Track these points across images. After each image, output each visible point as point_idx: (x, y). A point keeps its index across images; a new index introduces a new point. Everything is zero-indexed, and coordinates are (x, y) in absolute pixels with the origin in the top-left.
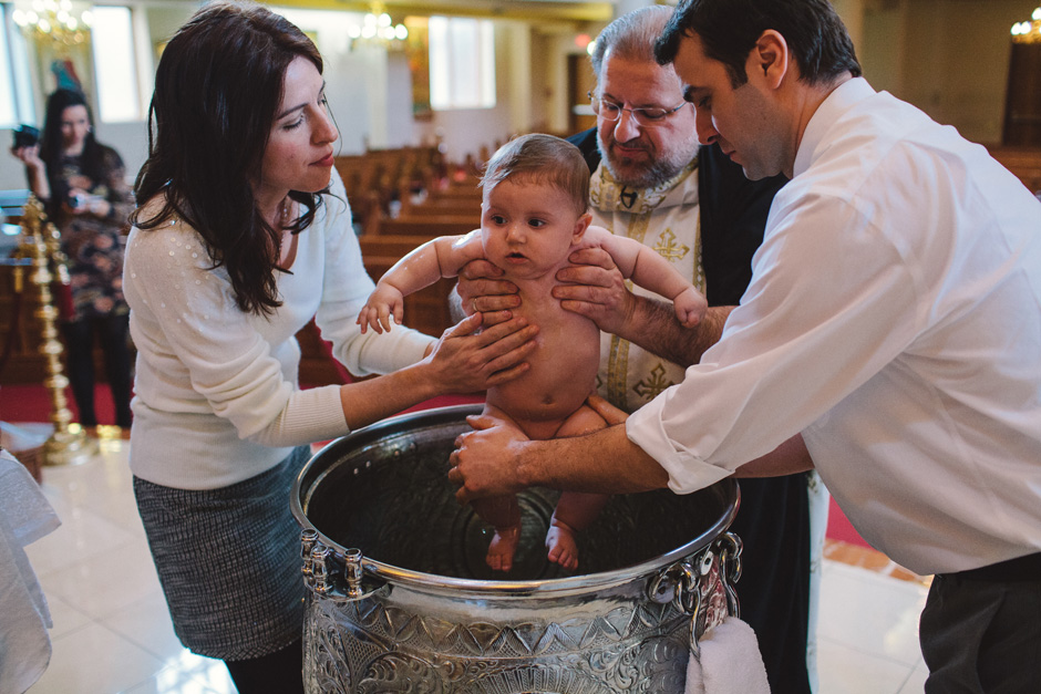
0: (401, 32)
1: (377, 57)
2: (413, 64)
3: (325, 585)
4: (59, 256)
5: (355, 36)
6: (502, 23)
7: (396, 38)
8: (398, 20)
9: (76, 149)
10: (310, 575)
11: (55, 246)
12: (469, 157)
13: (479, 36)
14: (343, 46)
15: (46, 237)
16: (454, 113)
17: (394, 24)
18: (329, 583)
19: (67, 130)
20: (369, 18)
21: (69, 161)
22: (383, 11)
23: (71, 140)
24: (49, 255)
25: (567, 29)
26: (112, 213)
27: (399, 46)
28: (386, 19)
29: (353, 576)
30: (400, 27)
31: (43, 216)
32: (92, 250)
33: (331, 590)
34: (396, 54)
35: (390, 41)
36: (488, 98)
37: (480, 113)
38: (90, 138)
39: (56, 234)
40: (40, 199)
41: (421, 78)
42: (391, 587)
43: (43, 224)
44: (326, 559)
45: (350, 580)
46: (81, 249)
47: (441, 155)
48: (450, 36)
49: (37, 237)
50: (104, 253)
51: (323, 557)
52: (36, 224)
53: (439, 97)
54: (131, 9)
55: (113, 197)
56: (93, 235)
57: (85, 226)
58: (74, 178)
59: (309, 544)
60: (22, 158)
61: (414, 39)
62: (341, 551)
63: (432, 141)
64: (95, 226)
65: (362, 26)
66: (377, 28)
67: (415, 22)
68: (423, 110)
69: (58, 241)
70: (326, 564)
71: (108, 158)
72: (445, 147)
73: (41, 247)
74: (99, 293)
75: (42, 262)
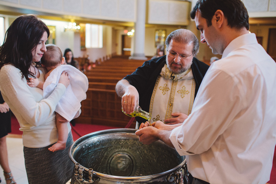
0: (79, 27)
1: (72, 34)
2: (81, 36)
3: (82, 179)
5: (66, 28)
6: (105, 26)
7: (77, 29)
8: (78, 24)
10: (77, 176)
12: (97, 61)
13: (99, 29)
14: (62, 30)
16: (92, 49)
17: (77, 25)
18: (83, 178)
20: (70, 23)
22: (74, 22)
25: (122, 28)
27: (78, 31)
28: (75, 24)
29: (91, 176)
30: (78, 26)
33: (83, 180)
34: (77, 33)
35: (76, 30)
36: (101, 46)
37: (98, 49)
41: (83, 40)
42: (100, 179)
44: (83, 172)
45: (90, 177)
47: (88, 60)
48: (91, 29)
51: (82, 171)
53: (88, 45)
54: (4, 18)
59: (77, 167)
61: (82, 29)
62: (87, 169)
63: (86, 56)
65: (68, 25)
66: (72, 26)
67: (82, 25)
68: (83, 48)
70: (83, 173)
72: (89, 58)
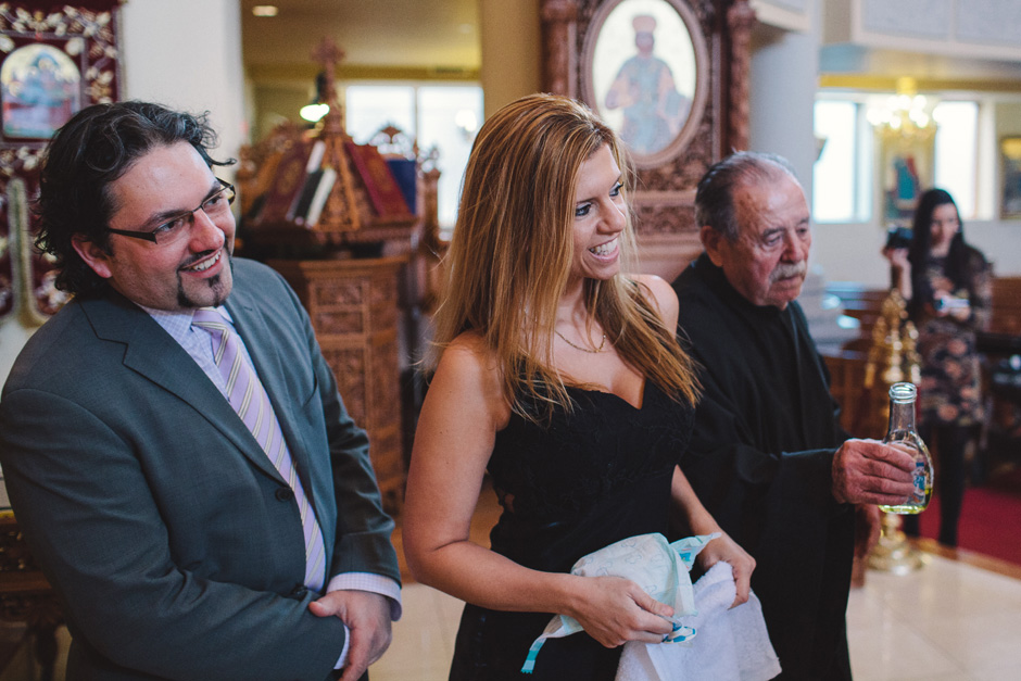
4: (914, 356)
9: (941, 250)
11: (911, 345)
15: (903, 336)
19: (935, 229)
21: (935, 262)
23: (937, 239)
24: (904, 355)
26: (972, 319)
31: (904, 314)
32: (944, 354)
38: (958, 238)
39: (913, 333)
40: (903, 298)
43: (903, 323)
46: (933, 351)
49: (895, 334)
50: (956, 359)
52: (895, 322)
54: (980, 103)
55: (974, 302)
56: (947, 338)
57: (940, 328)
58: (937, 280)
60: (890, 258)
64: (951, 328)
69: (915, 341)
71: (974, 262)
73: (897, 345)
74: (944, 400)
75: (895, 360)
